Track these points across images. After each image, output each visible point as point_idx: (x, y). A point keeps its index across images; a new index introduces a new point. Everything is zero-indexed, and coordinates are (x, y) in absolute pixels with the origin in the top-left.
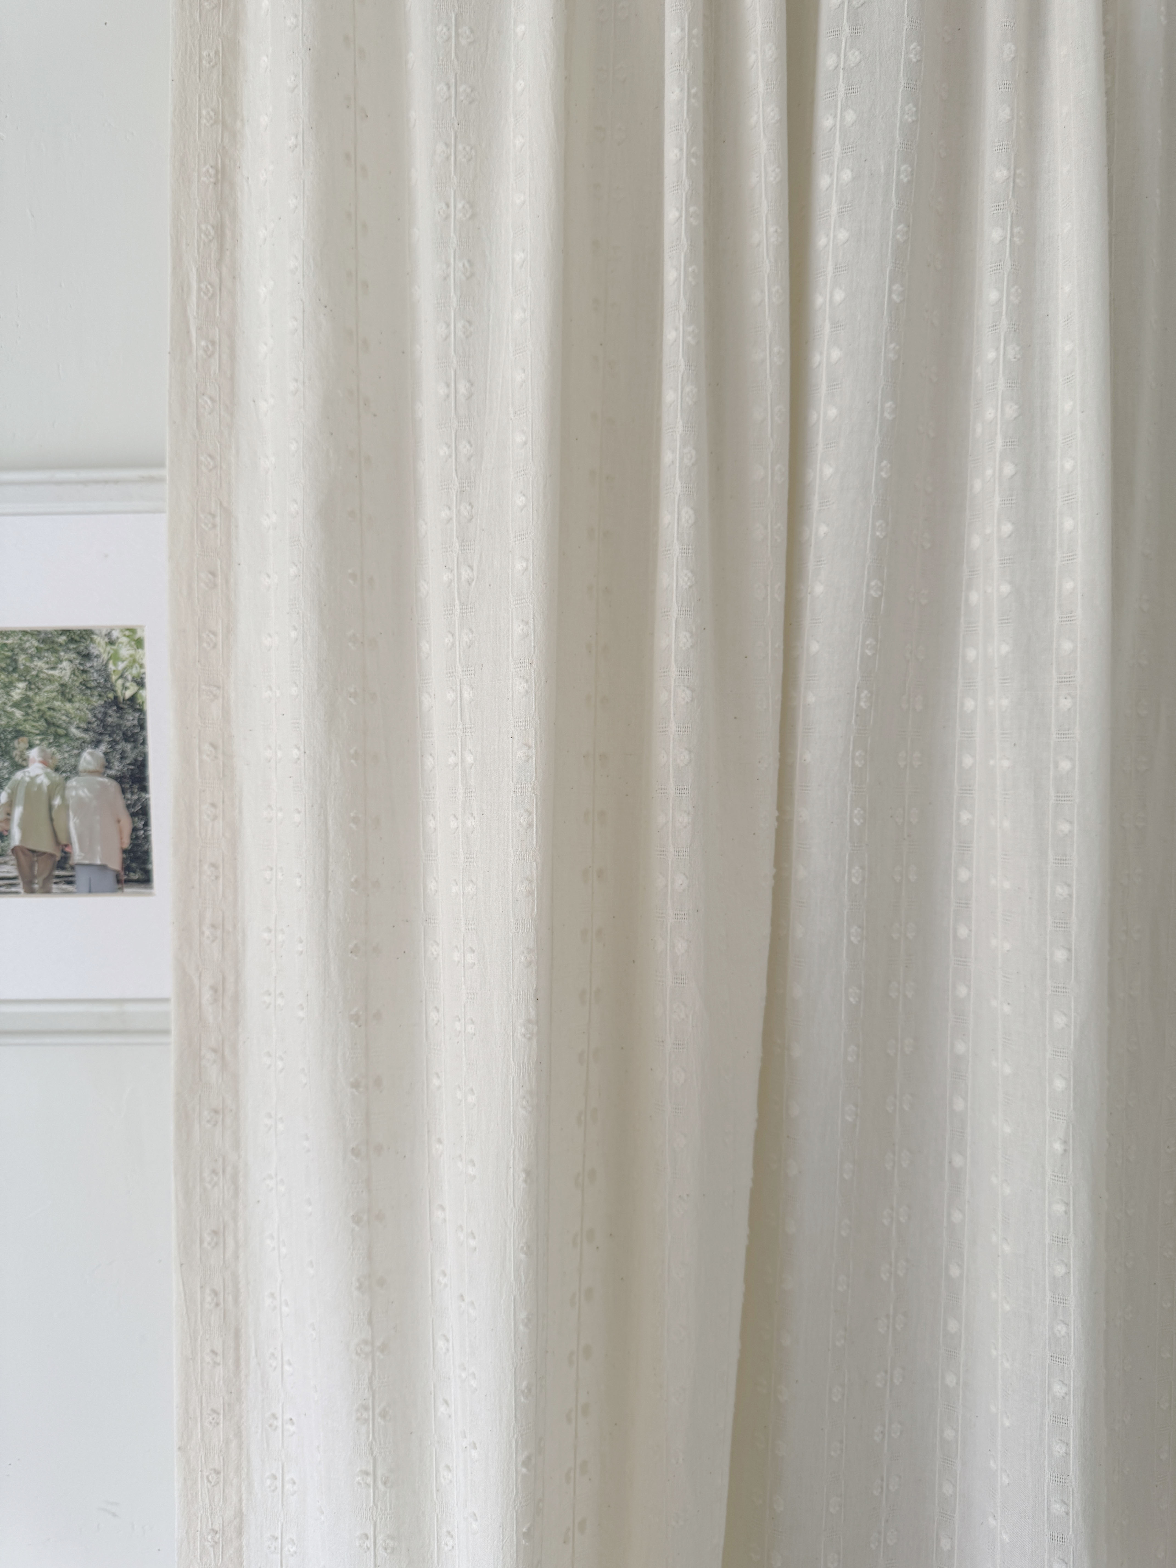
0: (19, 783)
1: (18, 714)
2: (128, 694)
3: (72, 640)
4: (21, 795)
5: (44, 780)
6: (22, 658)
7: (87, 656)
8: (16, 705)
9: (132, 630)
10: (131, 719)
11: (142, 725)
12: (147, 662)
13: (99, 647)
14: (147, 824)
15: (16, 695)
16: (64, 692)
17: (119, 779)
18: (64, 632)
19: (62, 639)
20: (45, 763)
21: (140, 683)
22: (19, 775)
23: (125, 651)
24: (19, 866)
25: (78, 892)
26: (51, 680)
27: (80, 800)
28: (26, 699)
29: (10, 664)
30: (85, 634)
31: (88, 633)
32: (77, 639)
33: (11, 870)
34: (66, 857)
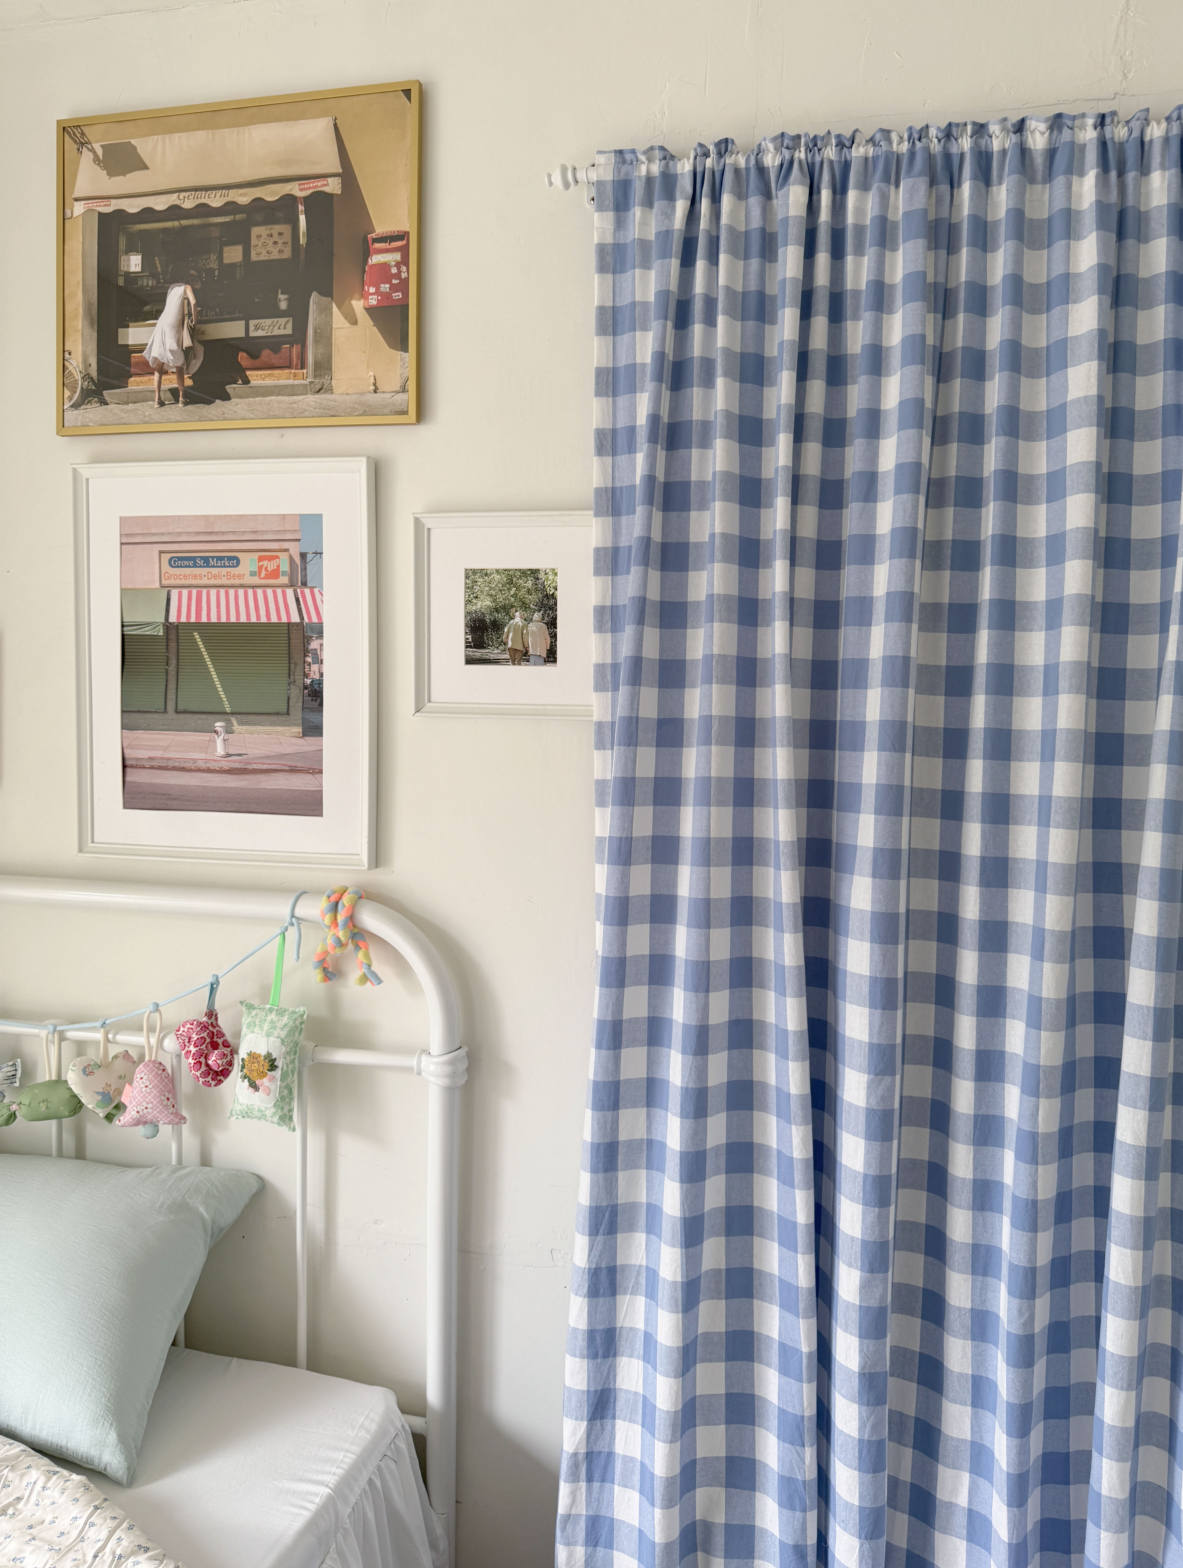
0: (512, 624)
1: (513, 599)
2: (551, 593)
3: (532, 573)
4: (512, 629)
5: (520, 624)
6: (515, 579)
7: (538, 579)
8: (512, 596)
9: (554, 570)
10: (552, 602)
11: (556, 605)
12: (559, 581)
13: (542, 576)
15: (512, 592)
16: (529, 592)
17: (547, 624)
18: (530, 570)
19: (529, 572)
20: (521, 617)
21: (556, 589)
22: (512, 621)
23: (551, 577)
24: (510, 655)
25: (531, 665)
26: (524, 587)
27: (533, 631)
28: (515, 594)
29: (511, 581)
30: (537, 571)
31: (539, 570)
32: (534, 572)
33: (507, 656)
34: (527, 652)
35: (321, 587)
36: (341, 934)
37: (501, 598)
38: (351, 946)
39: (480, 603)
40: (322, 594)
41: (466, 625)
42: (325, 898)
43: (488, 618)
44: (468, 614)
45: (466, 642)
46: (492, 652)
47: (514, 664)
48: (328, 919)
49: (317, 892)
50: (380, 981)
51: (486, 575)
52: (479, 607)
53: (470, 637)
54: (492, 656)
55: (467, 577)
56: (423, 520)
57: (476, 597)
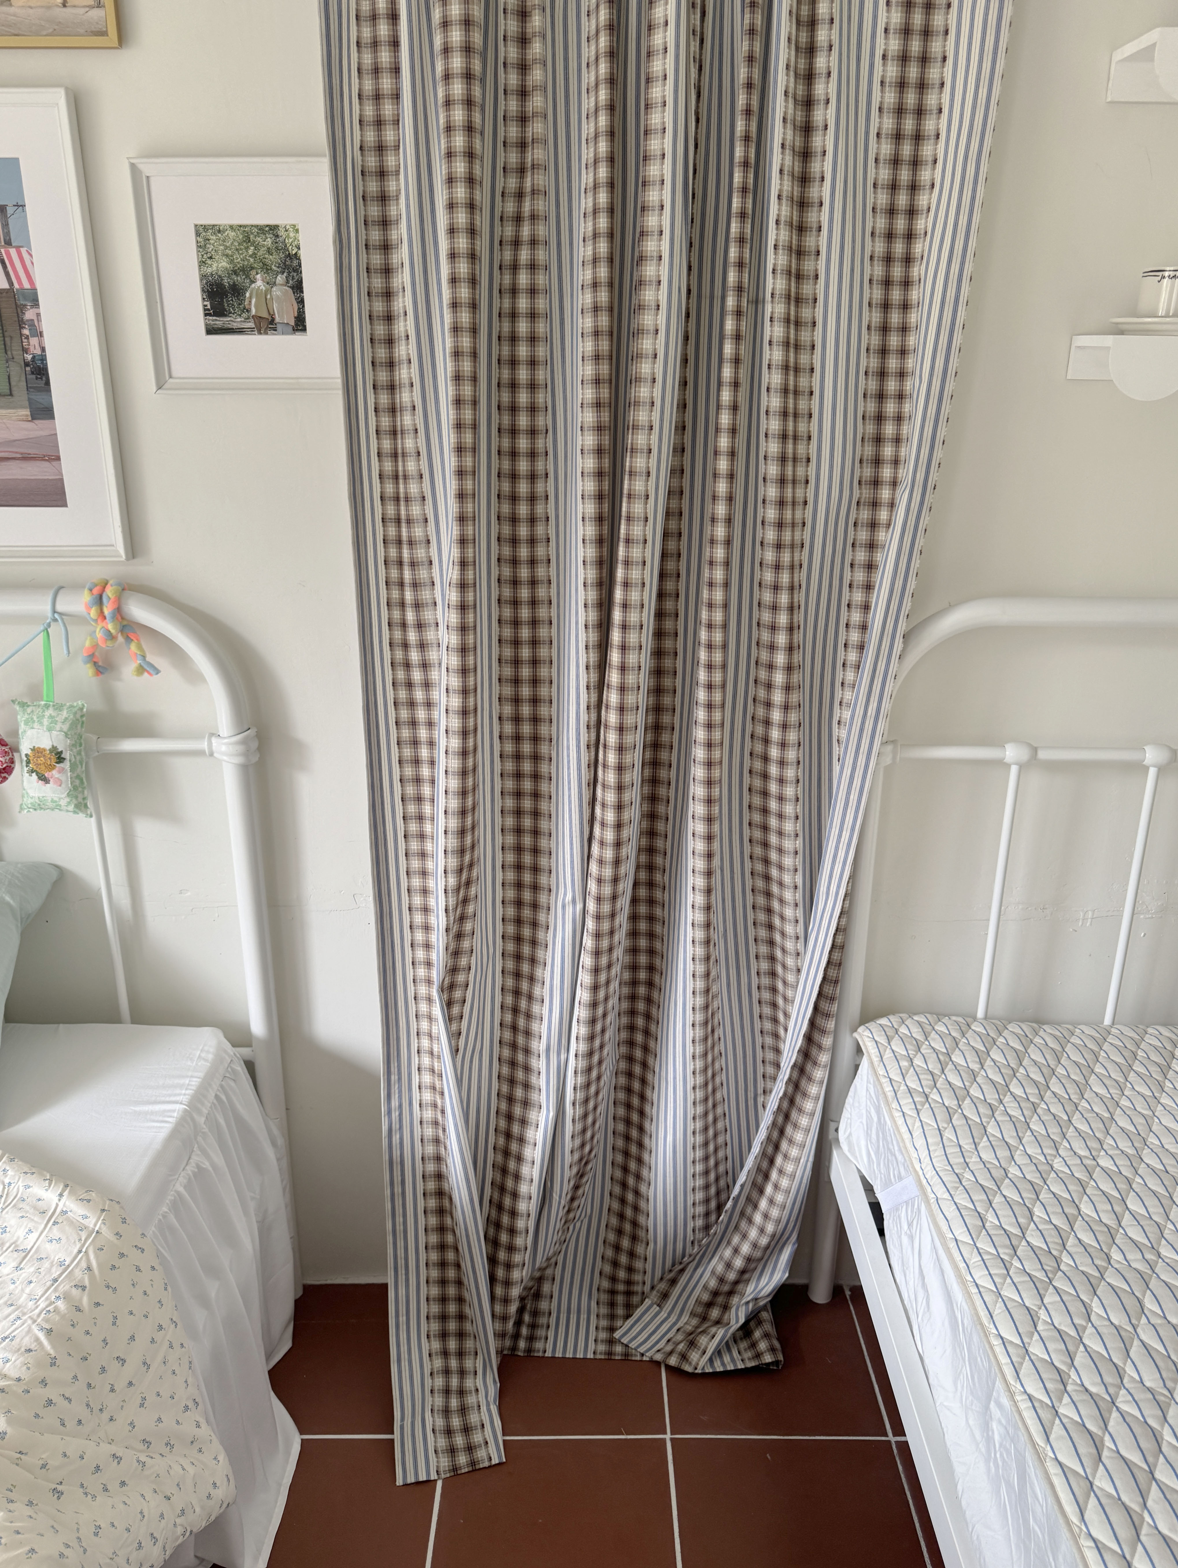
0: (253, 289)
1: (252, 260)
2: (294, 252)
3: (271, 229)
4: (254, 294)
5: (263, 287)
6: (251, 236)
7: (277, 236)
8: (250, 256)
9: (295, 226)
10: (295, 263)
11: (300, 265)
12: (300, 238)
13: (282, 232)
14: (304, 306)
15: (250, 252)
16: (269, 251)
17: (292, 288)
18: (267, 226)
19: (267, 229)
20: (263, 280)
21: (299, 249)
22: (253, 285)
23: (292, 235)
24: (255, 323)
25: (278, 334)
26: (263, 246)
27: (278, 296)
28: (254, 254)
29: (247, 239)
30: (276, 227)
31: (277, 226)
32: (273, 229)
33: (251, 325)
34: (273, 320)
35: (29, 247)
36: (110, 627)
37: (238, 258)
38: (121, 639)
39: (215, 265)
40: (31, 255)
41: (203, 291)
42: (86, 592)
43: (226, 282)
44: (203, 277)
45: (205, 310)
46: (236, 321)
47: (260, 333)
48: (93, 613)
49: (76, 587)
50: (158, 672)
51: (219, 231)
52: (215, 269)
53: (208, 303)
54: (235, 325)
55: (198, 234)
56: (141, 167)
57: (211, 258)
